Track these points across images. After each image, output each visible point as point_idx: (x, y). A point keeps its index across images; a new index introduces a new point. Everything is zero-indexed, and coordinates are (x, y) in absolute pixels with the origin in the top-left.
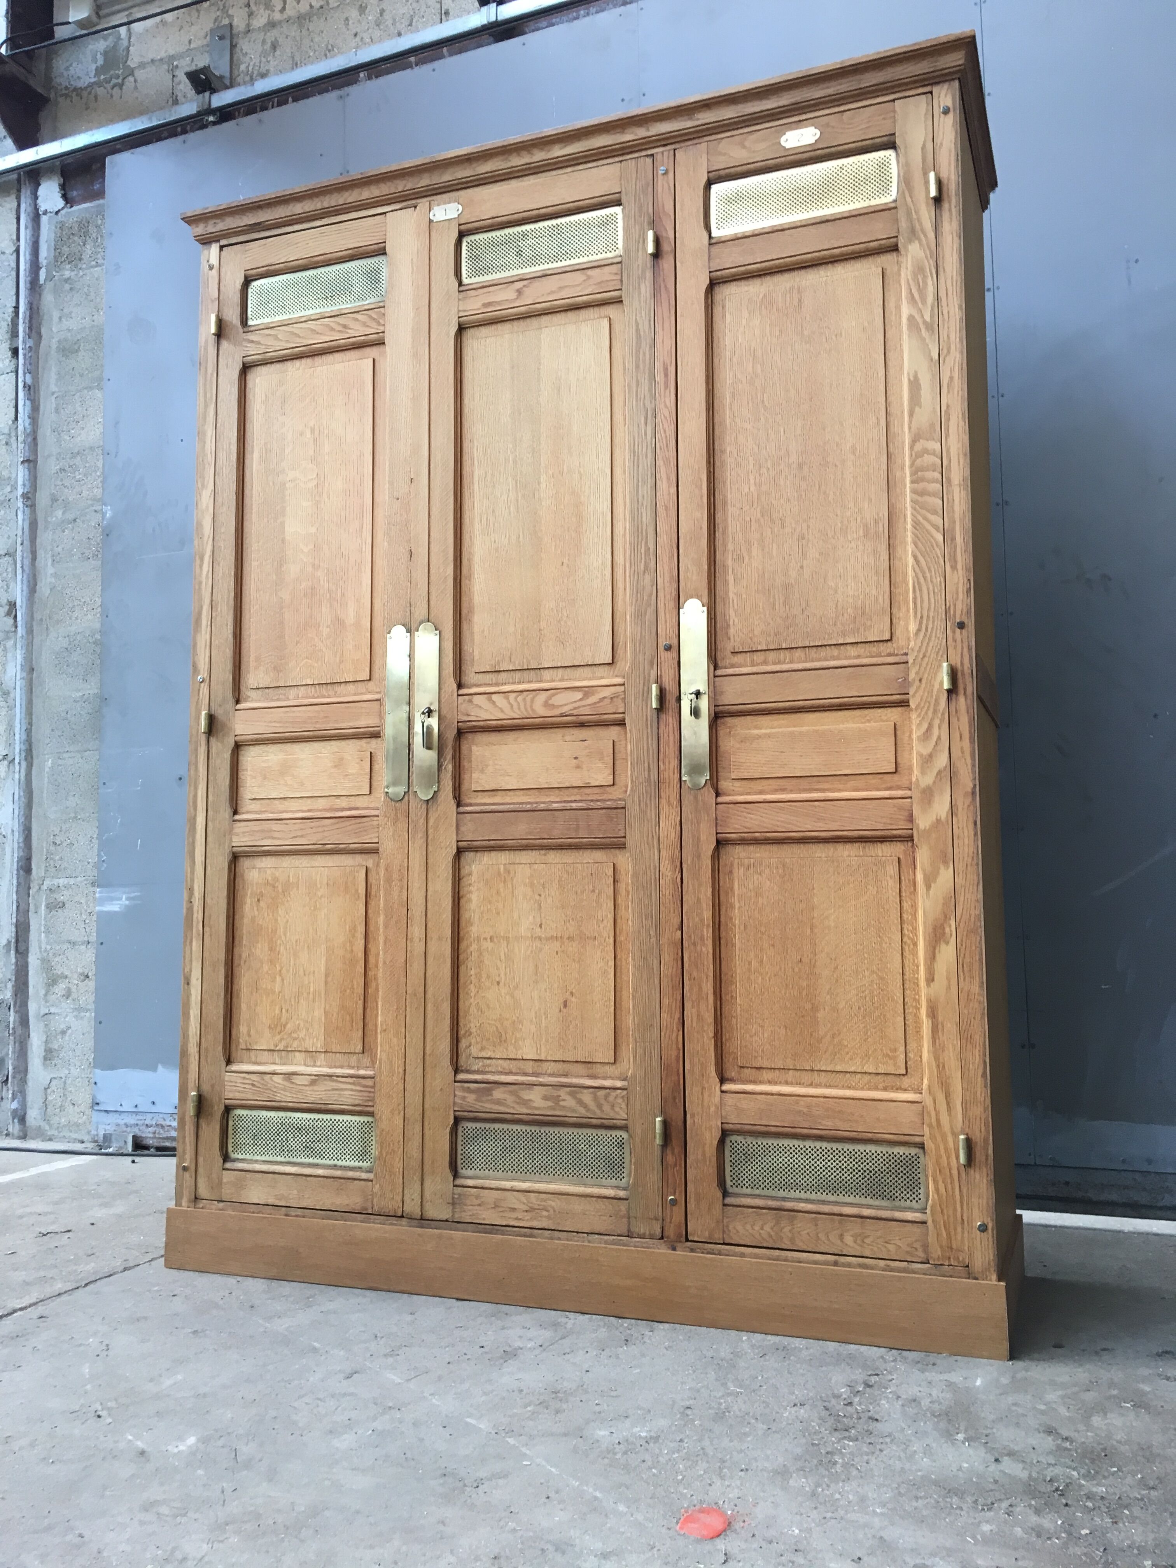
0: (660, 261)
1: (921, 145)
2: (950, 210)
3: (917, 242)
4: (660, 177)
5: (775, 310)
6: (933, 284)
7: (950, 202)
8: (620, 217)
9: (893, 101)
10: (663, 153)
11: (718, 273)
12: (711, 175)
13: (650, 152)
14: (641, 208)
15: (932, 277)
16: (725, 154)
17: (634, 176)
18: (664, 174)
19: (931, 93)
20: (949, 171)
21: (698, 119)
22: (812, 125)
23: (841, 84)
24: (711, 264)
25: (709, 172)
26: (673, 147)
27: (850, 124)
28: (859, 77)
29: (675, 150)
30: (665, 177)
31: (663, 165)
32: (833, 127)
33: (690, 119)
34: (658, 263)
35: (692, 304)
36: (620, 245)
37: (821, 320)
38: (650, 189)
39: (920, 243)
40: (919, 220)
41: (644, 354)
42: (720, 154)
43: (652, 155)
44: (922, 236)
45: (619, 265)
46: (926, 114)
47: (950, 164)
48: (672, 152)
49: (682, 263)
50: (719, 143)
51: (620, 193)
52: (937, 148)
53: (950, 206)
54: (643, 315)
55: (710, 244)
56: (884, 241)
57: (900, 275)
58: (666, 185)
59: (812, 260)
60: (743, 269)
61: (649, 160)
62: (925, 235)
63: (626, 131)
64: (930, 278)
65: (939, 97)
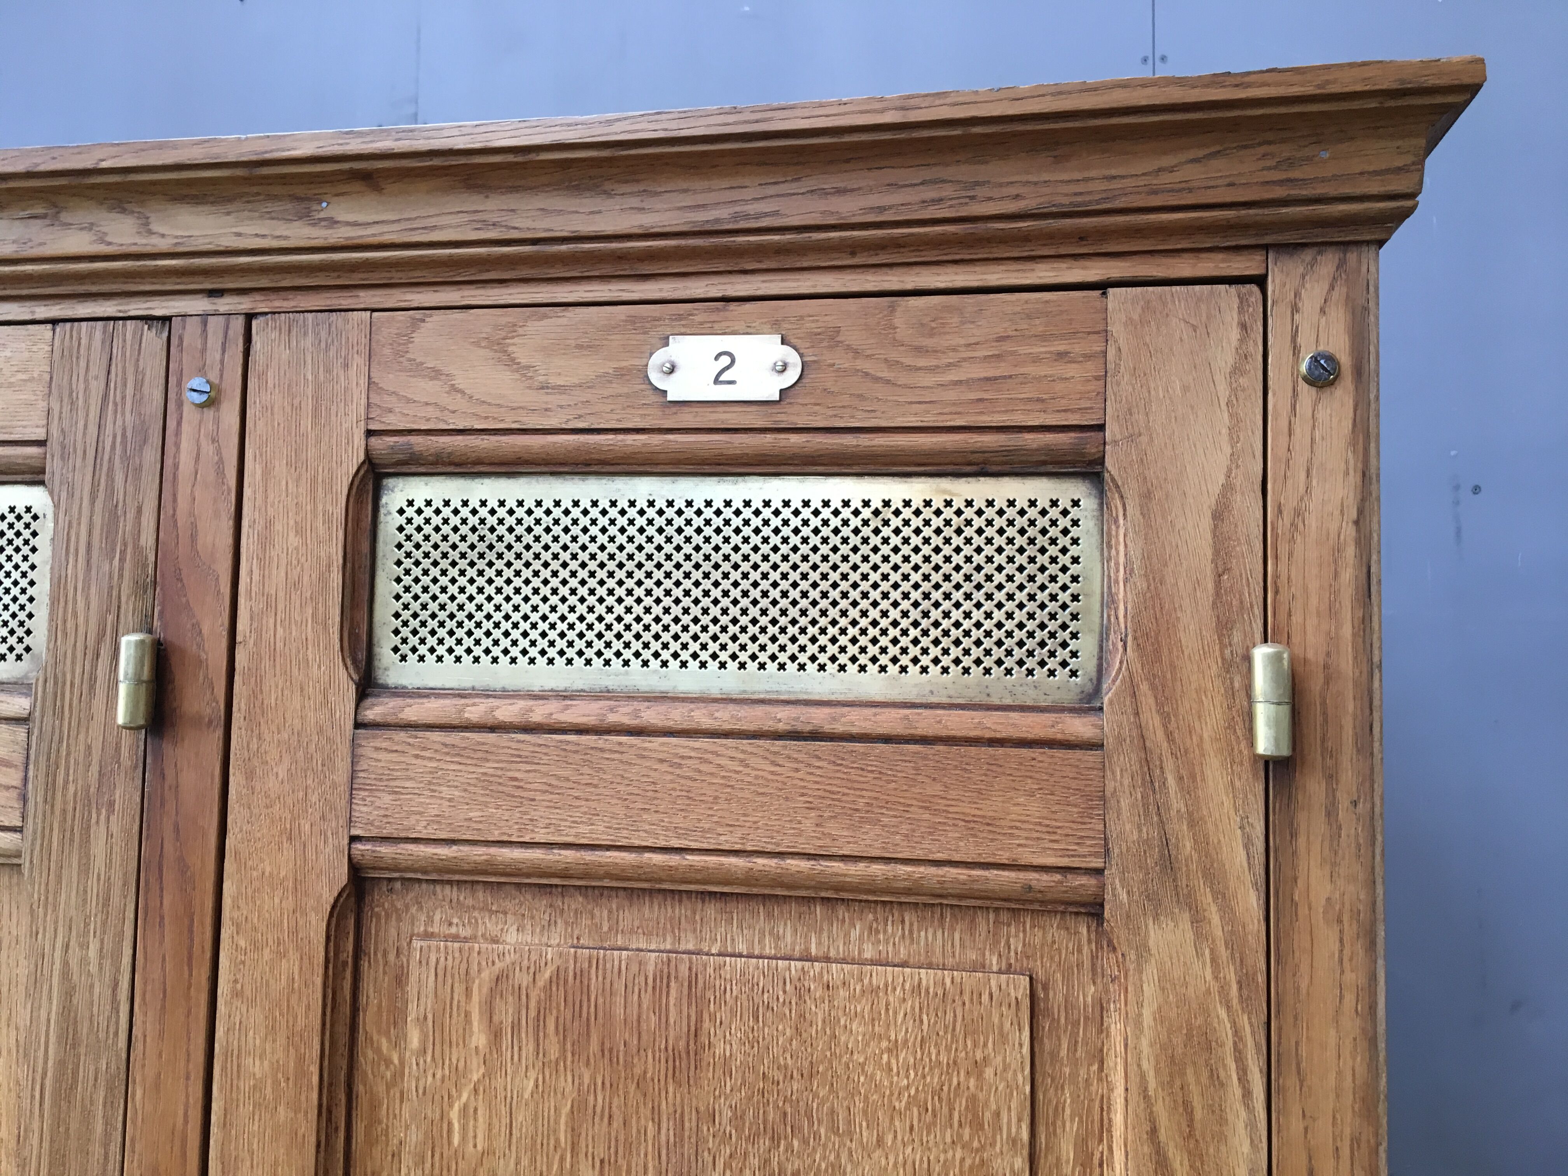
0: (167, 747)
1: (1209, 502)
2: (1331, 813)
3: (1185, 924)
4: (190, 415)
5: (594, 1046)
6: (1251, 1125)
7: (1331, 778)
8: (46, 528)
9: (1102, 286)
10: (204, 317)
11: (385, 850)
12: (378, 444)
13: (160, 307)
14: (113, 517)
15: (1247, 1094)
16: (436, 374)
17: (97, 387)
18: (202, 406)
19: (1260, 281)
20: (1333, 639)
21: (332, 223)
22: (774, 326)
23: (894, 186)
24: (361, 810)
25: (370, 433)
26: (245, 304)
27: (919, 350)
28: (965, 172)
29: (250, 317)
30: (209, 413)
31: (201, 371)
32: (857, 353)
33: (305, 216)
34: (159, 757)
35: (283, 955)
36: (39, 640)
37: (775, 1140)
38: (151, 455)
39: (1198, 920)
40: (1194, 821)
41: (87, 1117)
42: (417, 369)
43: (166, 320)
44: (1206, 898)
45: (21, 732)
46: (1237, 371)
47: (1332, 612)
48: (238, 324)
49: (250, 775)
50: (415, 324)
51: (41, 443)
52: (1281, 525)
53: (1332, 793)
54: (93, 953)
55: (358, 725)
56: (1045, 879)
57: (1102, 1029)
58: (208, 449)
59: (750, 879)
60: (479, 854)
61: (153, 339)
62: (1222, 897)
63: (65, 217)
64: (1235, 1090)
65: (1295, 309)
